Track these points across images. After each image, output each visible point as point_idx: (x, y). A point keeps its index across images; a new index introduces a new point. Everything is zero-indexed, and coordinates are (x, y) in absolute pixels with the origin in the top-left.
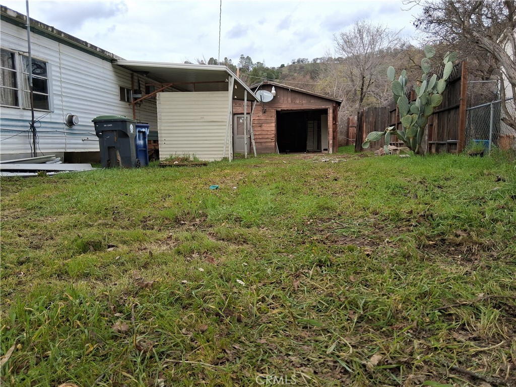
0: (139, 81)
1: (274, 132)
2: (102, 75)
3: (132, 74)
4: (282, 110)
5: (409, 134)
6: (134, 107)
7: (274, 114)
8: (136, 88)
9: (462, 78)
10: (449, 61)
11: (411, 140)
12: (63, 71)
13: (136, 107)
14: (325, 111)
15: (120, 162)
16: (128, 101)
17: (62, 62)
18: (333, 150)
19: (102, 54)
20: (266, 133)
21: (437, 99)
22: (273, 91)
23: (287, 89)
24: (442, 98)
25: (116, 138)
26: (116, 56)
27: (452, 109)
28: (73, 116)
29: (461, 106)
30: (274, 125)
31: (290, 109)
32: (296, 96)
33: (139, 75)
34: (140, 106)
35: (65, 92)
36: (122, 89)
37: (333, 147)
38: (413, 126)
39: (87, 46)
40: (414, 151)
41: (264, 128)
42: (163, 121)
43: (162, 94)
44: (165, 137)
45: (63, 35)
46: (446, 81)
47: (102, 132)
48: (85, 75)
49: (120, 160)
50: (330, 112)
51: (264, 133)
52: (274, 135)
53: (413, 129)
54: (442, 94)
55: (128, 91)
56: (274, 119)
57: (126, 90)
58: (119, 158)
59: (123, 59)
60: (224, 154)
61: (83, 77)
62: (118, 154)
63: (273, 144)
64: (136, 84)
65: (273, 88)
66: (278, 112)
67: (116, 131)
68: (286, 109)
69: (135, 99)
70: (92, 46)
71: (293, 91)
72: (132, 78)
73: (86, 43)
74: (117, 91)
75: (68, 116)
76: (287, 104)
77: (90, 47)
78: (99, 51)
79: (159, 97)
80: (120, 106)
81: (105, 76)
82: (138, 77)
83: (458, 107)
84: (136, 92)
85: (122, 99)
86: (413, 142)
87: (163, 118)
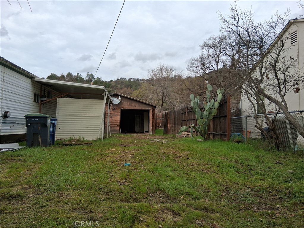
0: (44, 90)
1: (119, 121)
2: (25, 86)
3: (41, 86)
4: (124, 109)
5: (202, 128)
6: (40, 106)
7: (119, 111)
8: (42, 94)
9: (228, 103)
10: (220, 93)
11: (203, 132)
12: (4, 84)
13: (41, 106)
14: (148, 111)
15: (40, 143)
16: (37, 102)
17: (5, 78)
18: (152, 133)
19: (27, 74)
20: (114, 121)
21: (215, 111)
22: (120, 98)
23: (127, 98)
24: (217, 111)
25: (39, 128)
26: (35, 76)
27: (222, 117)
28: (8, 112)
29: (228, 116)
30: (119, 117)
31: (129, 108)
32: (133, 102)
33: (45, 87)
34: (43, 105)
35: (4, 97)
36: (35, 95)
37: (152, 131)
38: (204, 124)
39: (20, 70)
40: (204, 138)
41: (113, 119)
42: (60, 115)
43: (61, 99)
44: (60, 125)
45: (8, 63)
46: (219, 103)
47: (30, 124)
48: (16, 86)
49: (40, 141)
50: (151, 111)
51: (113, 121)
52: (119, 123)
53: (204, 126)
54: (217, 109)
55: (38, 95)
56: (119, 114)
57: (37, 95)
58: (40, 140)
59: (38, 78)
60: (99, 136)
61: (15, 87)
62: (40, 137)
63: (118, 128)
64: (43, 92)
65: (120, 97)
66: (121, 110)
67: (40, 123)
68: (126, 108)
69: (42, 101)
70: (23, 70)
71: (131, 99)
72: (41, 88)
73: (20, 68)
74: (32, 96)
75: (4, 112)
76: (127, 106)
77: (22, 70)
78: (26, 73)
79: (58, 101)
80: (33, 105)
81: (27, 87)
82: (44, 88)
83: (226, 116)
84: (42, 97)
85: (35, 101)
86: (204, 133)
87: (60, 113)
